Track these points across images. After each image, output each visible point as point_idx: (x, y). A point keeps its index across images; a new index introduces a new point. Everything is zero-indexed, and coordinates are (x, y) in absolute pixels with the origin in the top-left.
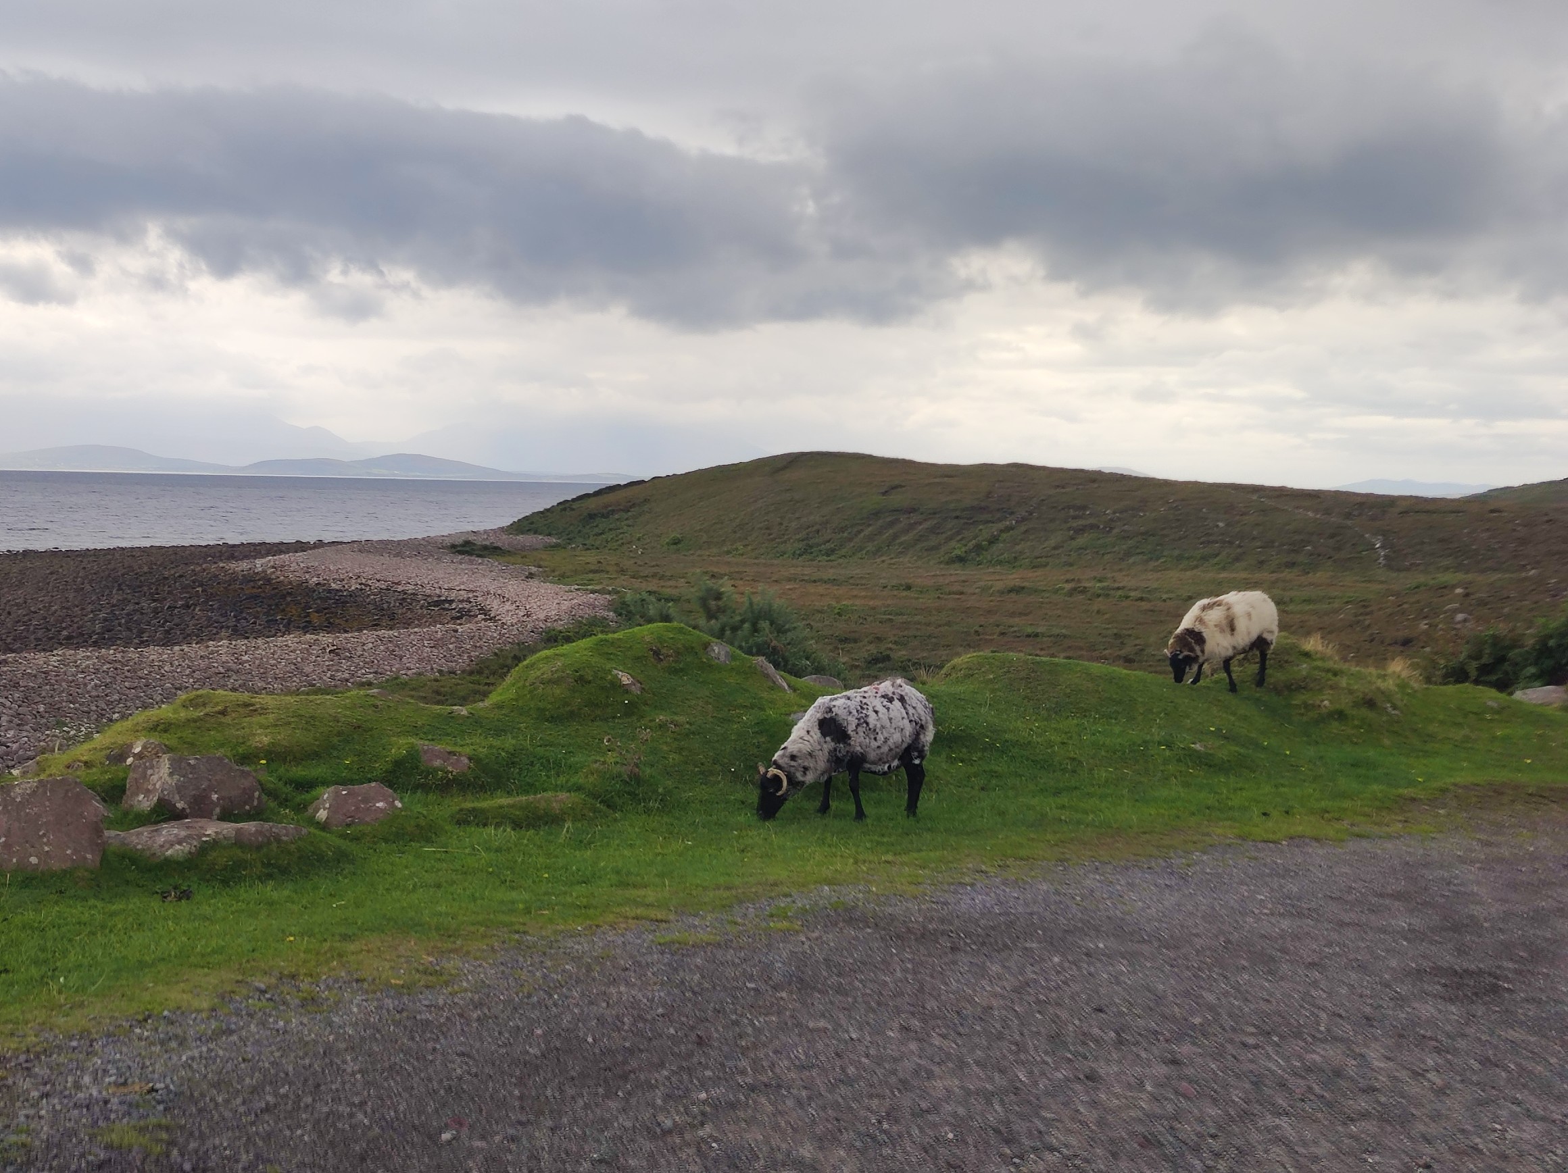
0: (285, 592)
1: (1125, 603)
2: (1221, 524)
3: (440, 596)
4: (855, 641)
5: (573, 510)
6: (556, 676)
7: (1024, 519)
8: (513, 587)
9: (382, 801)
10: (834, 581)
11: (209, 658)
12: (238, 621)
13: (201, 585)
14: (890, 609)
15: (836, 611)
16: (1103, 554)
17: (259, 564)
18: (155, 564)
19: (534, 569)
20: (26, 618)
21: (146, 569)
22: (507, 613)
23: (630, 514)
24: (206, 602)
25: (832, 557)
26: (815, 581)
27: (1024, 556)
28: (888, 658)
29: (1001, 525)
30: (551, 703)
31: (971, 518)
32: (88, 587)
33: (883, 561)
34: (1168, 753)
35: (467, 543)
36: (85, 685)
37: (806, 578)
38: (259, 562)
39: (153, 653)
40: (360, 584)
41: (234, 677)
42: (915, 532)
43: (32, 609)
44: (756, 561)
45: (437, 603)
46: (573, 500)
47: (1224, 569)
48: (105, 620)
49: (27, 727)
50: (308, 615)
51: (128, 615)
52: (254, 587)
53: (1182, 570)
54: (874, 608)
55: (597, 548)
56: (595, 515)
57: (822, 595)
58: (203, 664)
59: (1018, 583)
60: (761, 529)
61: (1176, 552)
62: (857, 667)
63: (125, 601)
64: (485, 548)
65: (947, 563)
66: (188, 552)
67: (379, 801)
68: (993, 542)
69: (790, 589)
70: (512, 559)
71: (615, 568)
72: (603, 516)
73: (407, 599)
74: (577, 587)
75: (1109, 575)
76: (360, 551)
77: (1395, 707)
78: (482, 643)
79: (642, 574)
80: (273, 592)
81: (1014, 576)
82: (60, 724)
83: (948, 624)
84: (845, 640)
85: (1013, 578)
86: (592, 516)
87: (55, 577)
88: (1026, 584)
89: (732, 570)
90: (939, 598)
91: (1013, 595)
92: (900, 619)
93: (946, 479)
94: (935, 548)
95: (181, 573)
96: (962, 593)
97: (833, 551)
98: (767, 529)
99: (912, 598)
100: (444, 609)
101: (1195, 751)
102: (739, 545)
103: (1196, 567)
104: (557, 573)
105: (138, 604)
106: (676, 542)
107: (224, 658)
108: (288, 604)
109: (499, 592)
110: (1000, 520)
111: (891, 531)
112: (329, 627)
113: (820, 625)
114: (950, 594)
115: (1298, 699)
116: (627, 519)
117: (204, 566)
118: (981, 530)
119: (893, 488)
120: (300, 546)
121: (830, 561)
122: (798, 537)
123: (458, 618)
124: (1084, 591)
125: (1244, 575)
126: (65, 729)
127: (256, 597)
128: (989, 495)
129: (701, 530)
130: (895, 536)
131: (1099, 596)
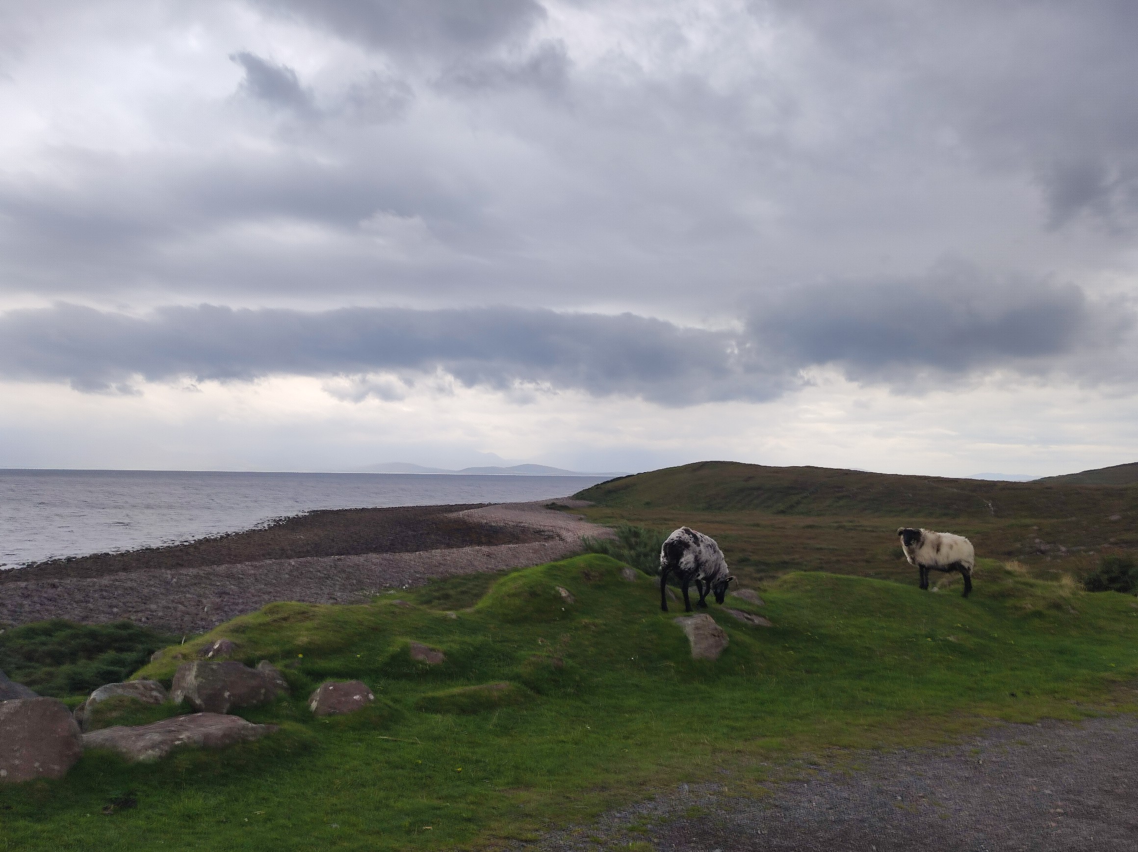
0: (471, 527)
1: (864, 533)
2: (910, 495)
3: (540, 529)
5: (601, 488)
6: (518, 591)
7: (813, 493)
8: (572, 525)
9: (358, 694)
11: (431, 558)
12: (449, 540)
13: (435, 524)
14: (749, 535)
16: (852, 509)
17: (461, 514)
19: (582, 516)
20: (359, 539)
21: (413, 517)
23: (626, 490)
24: (437, 532)
25: (721, 511)
27: (814, 510)
28: (748, 560)
29: (802, 496)
30: (512, 610)
31: (787, 492)
32: (387, 525)
33: (746, 513)
34: (933, 643)
35: (553, 504)
36: (375, 571)
40: (504, 523)
41: (442, 567)
42: (760, 499)
43: (361, 535)
44: (685, 513)
45: (538, 532)
46: (601, 484)
48: (392, 540)
49: (347, 591)
50: (481, 537)
51: (402, 537)
52: (458, 525)
53: (890, 518)
54: (741, 535)
55: (612, 506)
56: (610, 491)
58: (428, 561)
59: (811, 523)
60: (687, 497)
61: (888, 508)
63: (401, 531)
64: (561, 506)
65: (776, 514)
67: (356, 695)
68: (798, 504)
70: (573, 512)
71: (619, 516)
72: (614, 491)
73: (524, 530)
74: (601, 525)
75: (856, 519)
76: (505, 508)
77: (1073, 608)
78: (556, 551)
79: (631, 519)
80: (465, 527)
81: (809, 520)
83: (778, 543)
87: (373, 520)
88: (815, 524)
89: (674, 516)
90: (773, 530)
91: (809, 529)
92: (754, 541)
93: (775, 474)
94: (771, 506)
95: (427, 519)
96: (784, 528)
97: (721, 508)
98: (691, 497)
99: (760, 530)
100: (541, 535)
101: (951, 642)
102: (677, 505)
103: (898, 516)
104: (592, 518)
105: (407, 532)
107: (439, 558)
108: (472, 533)
109: (566, 527)
110: (801, 493)
111: (749, 498)
114: (778, 528)
115: (1010, 603)
116: (626, 493)
117: (437, 515)
118: (792, 498)
119: (750, 478)
120: (480, 506)
122: (705, 501)
123: (547, 539)
124: (844, 527)
127: (458, 529)
128: (796, 481)
129: (659, 498)
130: (751, 501)
131: (851, 529)
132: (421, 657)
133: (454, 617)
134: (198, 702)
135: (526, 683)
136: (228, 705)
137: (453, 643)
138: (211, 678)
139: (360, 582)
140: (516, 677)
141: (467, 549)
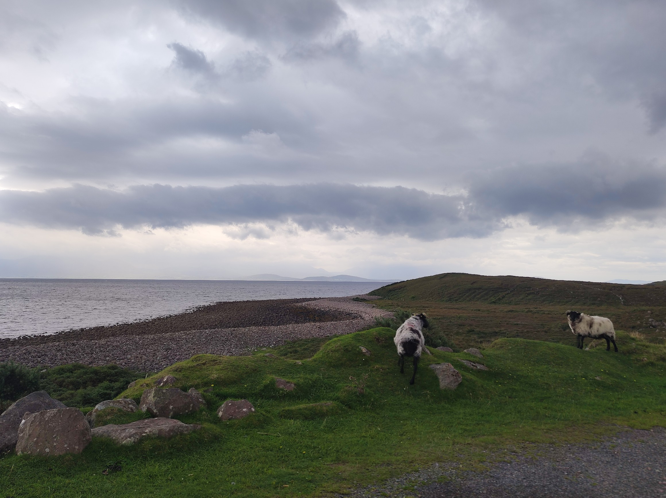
0: (309, 311)
1: (544, 315)
2: (571, 292)
3: (349, 312)
4: (464, 326)
5: (386, 289)
6: (337, 348)
7: (512, 291)
8: (369, 310)
9: (246, 408)
10: (457, 309)
11: (287, 329)
12: (297, 319)
13: (289, 309)
14: (474, 316)
15: (458, 317)
16: (536, 301)
18: (278, 304)
19: (374, 305)
20: (245, 318)
21: (276, 305)
22: (367, 317)
23: (401, 290)
24: (289, 314)
25: (457, 302)
26: (452, 309)
27: (513, 301)
28: (473, 331)
29: (506, 293)
30: (334, 360)
31: (497, 291)
32: (261, 310)
33: (472, 303)
34: (586, 381)
35: (357, 298)
36: (254, 336)
37: (450, 308)
38: (304, 303)
39: (272, 328)
40: (329, 309)
41: (293, 334)
42: (481, 295)
43: (246, 316)
44: (436, 303)
45: (348, 314)
46: (385, 286)
47: (573, 305)
48: (264, 319)
49: (238, 348)
50: (315, 317)
51: (270, 317)
52: (302, 310)
53: (560, 305)
54: (469, 316)
55: (392, 299)
56: (391, 290)
57: (454, 312)
58: (285, 331)
59: (511, 309)
60: (437, 294)
61: (558, 300)
62: (464, 333)
63: (269, 314)
64: (362, 299)
65: (490, 303)
66: (287, 301)
67: (244, 408)
68: (504, 298)
69: (445, 311)
70: (369, 302)
71: (397, 305)
72: (393, 291)
73: (341, 313)
74: (386, 310)
75: (538, 307)
76: (329, 300)
78: (359, 325)
79: (403, 306)
80: (306, 311)
81: (510, 307)
82: (247, 347)
83: (491, 321)
84: (461, 325)
85: (510, 308)
86: (390, 291)
87: (253, 307)
88: (513, 309)
89: (429, 305)
90: (488, 313)
91: (510, 313)
92: (477, 319)
93: (489, 280)
94: (487, 299)
95: (284, 306)
96: (495, 312)
97: (457, 300)
98: (439, 294)
99: (480, 313)
100: (350, 316)
101: (597, 380)
102: (431, 298)
103: (565, 305)
104: (380, 306)
105: (272, 314)
106: (413, 298)
107: (291, 329)
108: (310, 314)
109: (365, 311)
110: (505, 291)
111: (474, 294)
112: (320, 321)
113: (454, 321)
114: (491, 312)
115: (633, 357)
116: (400, 291)
117: (290, 304)
118: (500, 294)
119: (474, 282)
120: (315, 299)
121: (457, 303)
122: (447, 296)
123: (354, 318)
124: (531, 311)
125: (579, 307)
126: (248, 348)
127: (302, 312)
128: (502, 284)
129: (420, 294)
130: (475, 296)
131: (536, 313)
132: (281, 387)
133: (300, 363)
134: (155, 411)
135: (343, 402)
136: (172, 413)
137: (300, 378)
138: (162, 398)
139: (246, 343)
140: (337, 399)
141: (308, 324)
